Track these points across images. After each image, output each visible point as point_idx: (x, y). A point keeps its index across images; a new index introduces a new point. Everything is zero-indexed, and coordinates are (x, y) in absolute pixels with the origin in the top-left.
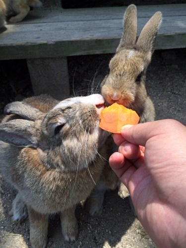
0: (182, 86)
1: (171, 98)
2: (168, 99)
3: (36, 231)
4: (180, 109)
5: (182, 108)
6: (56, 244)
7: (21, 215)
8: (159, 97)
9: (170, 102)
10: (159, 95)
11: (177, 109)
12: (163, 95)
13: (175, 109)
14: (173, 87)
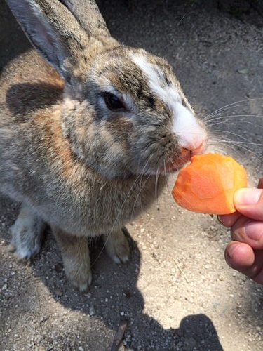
0: (211, 30)
1: (200, 48)
2: (196, 49)
3: (74, 261)
4: (215, 64)
5: (217, 63)
6: (103, 275)
7: (30, 250)
8: (185, 46)
9: (200, 54)
10: (184, 44)
11: (211, 64)
12: (189, 44)
13: (209, 65)
14: (200, 31)
